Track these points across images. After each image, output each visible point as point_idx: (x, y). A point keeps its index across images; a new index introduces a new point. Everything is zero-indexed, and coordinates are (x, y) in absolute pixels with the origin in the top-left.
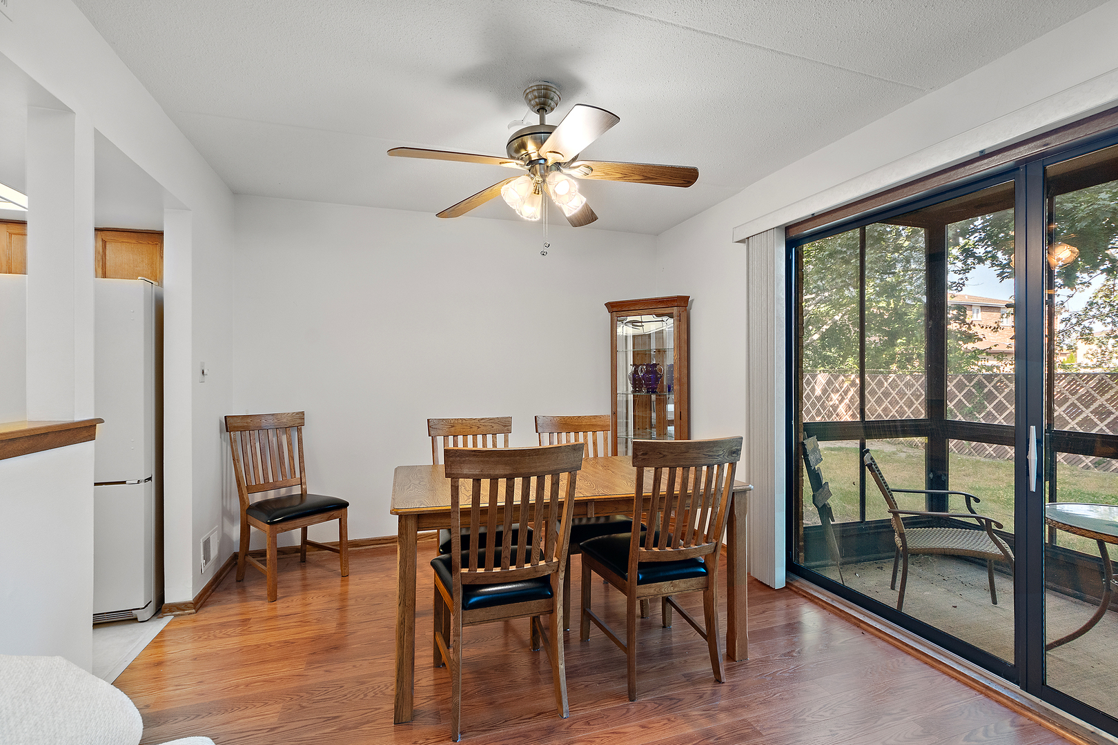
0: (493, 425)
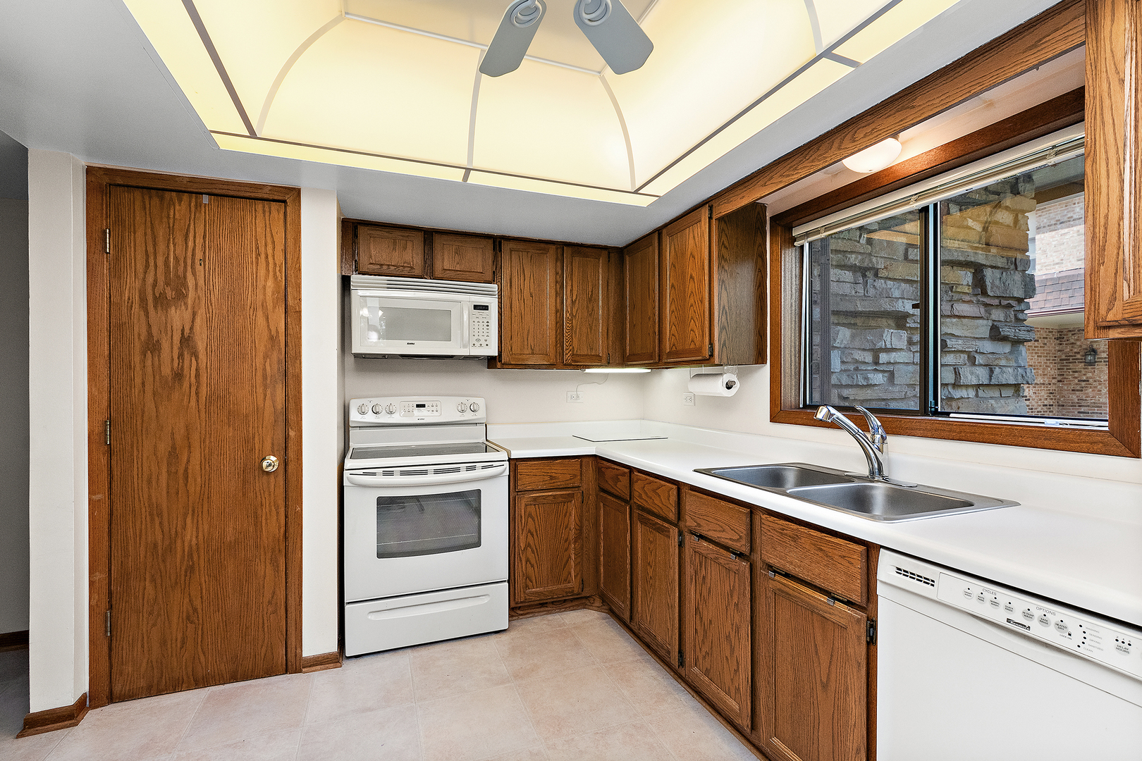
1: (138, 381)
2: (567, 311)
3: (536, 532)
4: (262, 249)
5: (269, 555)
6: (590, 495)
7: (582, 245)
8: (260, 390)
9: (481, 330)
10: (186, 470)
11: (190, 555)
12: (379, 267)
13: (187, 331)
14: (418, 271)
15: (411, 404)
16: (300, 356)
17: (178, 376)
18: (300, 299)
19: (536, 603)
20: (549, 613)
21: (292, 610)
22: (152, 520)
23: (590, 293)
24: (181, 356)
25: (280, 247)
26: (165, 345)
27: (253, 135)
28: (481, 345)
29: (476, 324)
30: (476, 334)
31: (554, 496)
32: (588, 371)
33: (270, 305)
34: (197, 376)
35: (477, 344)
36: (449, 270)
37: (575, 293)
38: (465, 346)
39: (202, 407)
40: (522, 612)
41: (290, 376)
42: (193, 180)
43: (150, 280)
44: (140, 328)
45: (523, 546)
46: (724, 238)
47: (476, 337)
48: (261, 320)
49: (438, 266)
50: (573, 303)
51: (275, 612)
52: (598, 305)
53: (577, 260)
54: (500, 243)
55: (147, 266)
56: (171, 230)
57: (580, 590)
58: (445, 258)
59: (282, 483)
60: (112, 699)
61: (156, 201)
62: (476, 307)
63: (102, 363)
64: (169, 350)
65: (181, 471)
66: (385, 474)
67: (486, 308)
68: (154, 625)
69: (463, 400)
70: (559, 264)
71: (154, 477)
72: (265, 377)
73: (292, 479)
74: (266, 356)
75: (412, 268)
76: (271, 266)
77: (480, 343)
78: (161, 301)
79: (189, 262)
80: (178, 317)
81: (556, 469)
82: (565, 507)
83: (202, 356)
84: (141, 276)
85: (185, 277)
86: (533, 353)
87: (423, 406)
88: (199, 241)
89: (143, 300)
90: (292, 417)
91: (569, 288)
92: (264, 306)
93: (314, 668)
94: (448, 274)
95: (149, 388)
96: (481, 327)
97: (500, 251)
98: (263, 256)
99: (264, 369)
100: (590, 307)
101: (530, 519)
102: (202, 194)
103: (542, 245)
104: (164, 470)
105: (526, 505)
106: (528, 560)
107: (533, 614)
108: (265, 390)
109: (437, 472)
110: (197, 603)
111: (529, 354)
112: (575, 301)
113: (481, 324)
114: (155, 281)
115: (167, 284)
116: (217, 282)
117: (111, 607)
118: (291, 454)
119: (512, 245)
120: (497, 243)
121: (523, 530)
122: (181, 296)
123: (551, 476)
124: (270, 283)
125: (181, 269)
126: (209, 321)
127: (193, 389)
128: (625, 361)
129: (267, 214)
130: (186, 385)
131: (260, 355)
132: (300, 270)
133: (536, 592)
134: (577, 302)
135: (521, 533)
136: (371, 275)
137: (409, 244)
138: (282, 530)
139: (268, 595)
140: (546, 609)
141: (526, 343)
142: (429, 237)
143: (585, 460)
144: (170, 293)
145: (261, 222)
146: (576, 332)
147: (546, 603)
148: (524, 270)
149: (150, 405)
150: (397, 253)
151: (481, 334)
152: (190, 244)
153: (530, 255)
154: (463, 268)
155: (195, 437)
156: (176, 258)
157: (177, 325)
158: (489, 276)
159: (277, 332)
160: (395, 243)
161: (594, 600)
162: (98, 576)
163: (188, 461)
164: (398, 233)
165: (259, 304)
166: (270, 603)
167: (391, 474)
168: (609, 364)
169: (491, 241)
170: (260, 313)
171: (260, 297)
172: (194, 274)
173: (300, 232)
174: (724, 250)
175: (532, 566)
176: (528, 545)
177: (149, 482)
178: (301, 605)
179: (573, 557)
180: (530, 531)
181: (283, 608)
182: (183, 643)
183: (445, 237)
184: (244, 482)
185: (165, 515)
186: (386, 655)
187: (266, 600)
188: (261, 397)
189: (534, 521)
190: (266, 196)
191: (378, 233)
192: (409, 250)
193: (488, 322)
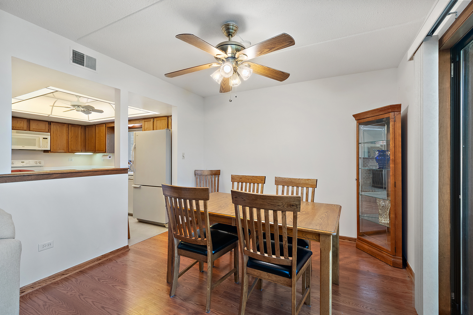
0: (257, 179)
2: (70, 140)
7: (74, 125)
9: (45, 144)
14: (25, 129)
15: (19, 161)
23: (76, 135)
29: (44, 142)
32: (75, 154)
35: (44, 147)
37: (72, 135)
38: (40, 148)
46: (108, 130)
47: (44, 145)
49: (31, 128)
50: (72, 138)
52: (79, 139)
53: (73, 128)
54: (50, 123)
58: (33, 125)
62: (44, 138)
67: (46, 139)
69: (37, 161)
70: (68, 128)
75: (23, 128)
86: (60, 149)
87: (24, 162)
91: (70, 134)
94: (34, 130)
97: (50, 125)
100: (76, 139)
103: (63, 124)
119: (54, 124)
128: (86, 151)
137: (22, 122)
141: (58, 147)
142: (29, 120)
146: (72, 144)
148: (57, 130)
150: (19, 124)
151: (45, 145)
153: (59, 126)
154: (39, 128)
158: (47, 131)
160: (18, 122)
164: (19, 119)
168: (82, 152)
169: (48, 122)
174: (108, 133)
183: (33, 121)
192: (23, 124)
193: (47, 142)
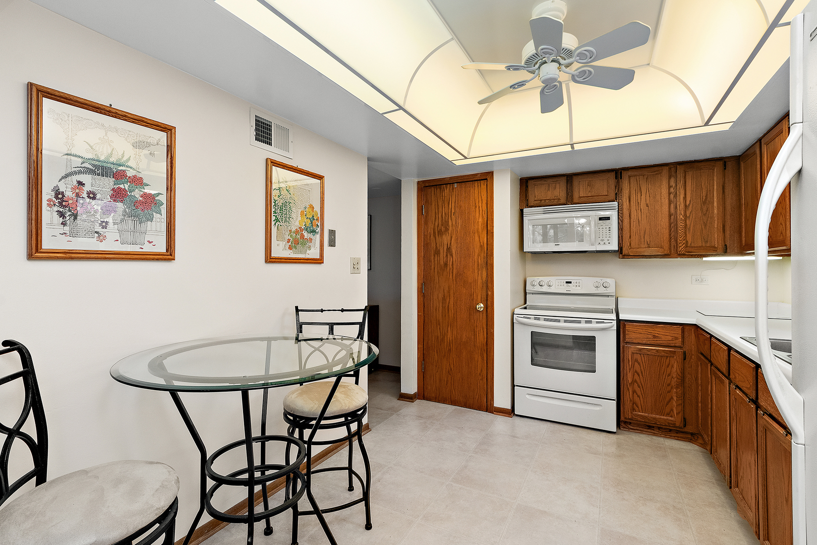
1: (433, 267)
2: (681, 214)
3: (642, 372)
4: (477, 204)
5: (480, 351)
6: (692, 355)
7: (695, 161)
8: (476, 271)
9: (604, 234)
10: (449, 306)
11: (450, 344)
12: (539, 202)
13: (449, 245)
14: (562, 201)
15: (562, 281)
16: (493, 255)
17: (446, 264)
18: (493, 227)
19: (642, 423)
20: (654, 434)
21: (489, 380)
22: (437, 326)
23: (704, 198)
24: (447, 256)
25: (485, 202)
26: (441, 251)
27: (466, 158)
28: (604, 243)
29: (601, 230)
30: (601, 236)
31: (657, 351)
32: (704, 259)
33: (480, 230)
34: (452, 265)
35: (602, 243)
36: (583, 197)
37: (689, 199)
38: (592, 245)
39: (454, 279)
40: (632, 427)
41: (488, 264)
42: (451, 178)
43: (437, 224)
44: (433, 245)
45: (630, 380)
47: (601, 238)
48: (477, 238)
49: (576, 196)
50: (687, 207)
51: (482, 379)
52: (713, 206)
53: (690, 174)
54: (621, 173)
55: (436, 219)
56: (444, 201)
57: (682, 425)
58: (580, 189)
59: (485, 317)
60: (424, 398)
61: (439, 190)
62: (601, 219)
63: (422, 259)
64: (443, 253)
65: (447, 307)
66: (535, 319)
67: (608, 218)
68: (437, 372)
69: (598, 279)
70: (673, 180)
71: (438, 308)
72: (478, 265)
73: (490, 316)
74: (478, 256)
75: (559, 199)
76: (481, 211)
77: (604, 242)
78: (440, 233)
79: (450, 214)
80: (446, 239)
81: (659, 331)
82: (668, 360)
83: (454, 256)
84: (434, 222)
85: (448, 222)
86: (649, 247)
87: (571, 282)
88: (453, 204)
89: (434, 233)
90: (489, 285)
91: (683, 196)
92: (478, 232)
93: (499, 413)
94: (583, 200)
95: (436, 270)
96: (604, 231)
97: (621, 178)
98: (478, 207)
99: (478, 261)
100: (705, 209)
101: (636, 363)
102: (454, 183)
103: (656, 168)
104: (441, 304)
105: (633, 353)
106: (634, 392)
107: (642, 432)
108: (478, 271)
109: (565, 321)
110: (452, 366)
111: (646, 248)
112: (689, 205)
113: (604, 229)
114: (438, 224)
115: (442, 225)
116: (460, 221)
117: (424, 360)
118: (489, 303)
119: (630, 173)
120: (618, 173)
121: (630, 369)
122: (447, 230)
123: (654, 336)
124: (480, 220)
125: (447, 218)
126: (457, 239)
127: (451, 271)
129: (479, 187)
130: (448, 268)
131: (476, 254)
132: (493, 212)
133: (642, 416)
134: (691, 206)
135: (628, 372)
136: (535, 207)
137: (558, 186)
138: (485, 340)
139: (479, 371)
140: (653, 431)
141: (643, 240)
142: (569, 178)
143: (687, 328)
144: (443, 229)
145: (477, 191)
146: (689, 229)
147: (653, 427)
148: (640, 188)
149: (436, 277)
150: (550, 192)
151: (604, 236)
152: (450, 206)
153: (645, 177)
154: (593, 194)
155: (452, 292)
156: (445, 213)
157: (446, 243)
158: (612, 196)
159: (483, 243)
160: (549, 186)
161: (698, 437)
162: (420, 346)
163: (449, 302)
164: (550, 181)
165: (476, 230)
166: (480, 374)
167: (539, 319)
168: (725, 252)
169: (613, 173)
170: (476, 235)
171: (476, 227)
172: (451, 220)
173: (493, 193)
175: (638, 396)
176: (634, 381)
177: (436, 310)
178: (493, 379)
179: (675, 398)
180: (636, 372)
181: (485, 379)
182: (447, 383)
183: (580, 177)
184: (470, 315)
185: (441, 324)
186: (536, 421)
187: (478, 373)
188: (476, 274)
189: (640, 365)
190: (478, 179)
191: (539, 182)
192: (558, 190)
193: (609, 228)
